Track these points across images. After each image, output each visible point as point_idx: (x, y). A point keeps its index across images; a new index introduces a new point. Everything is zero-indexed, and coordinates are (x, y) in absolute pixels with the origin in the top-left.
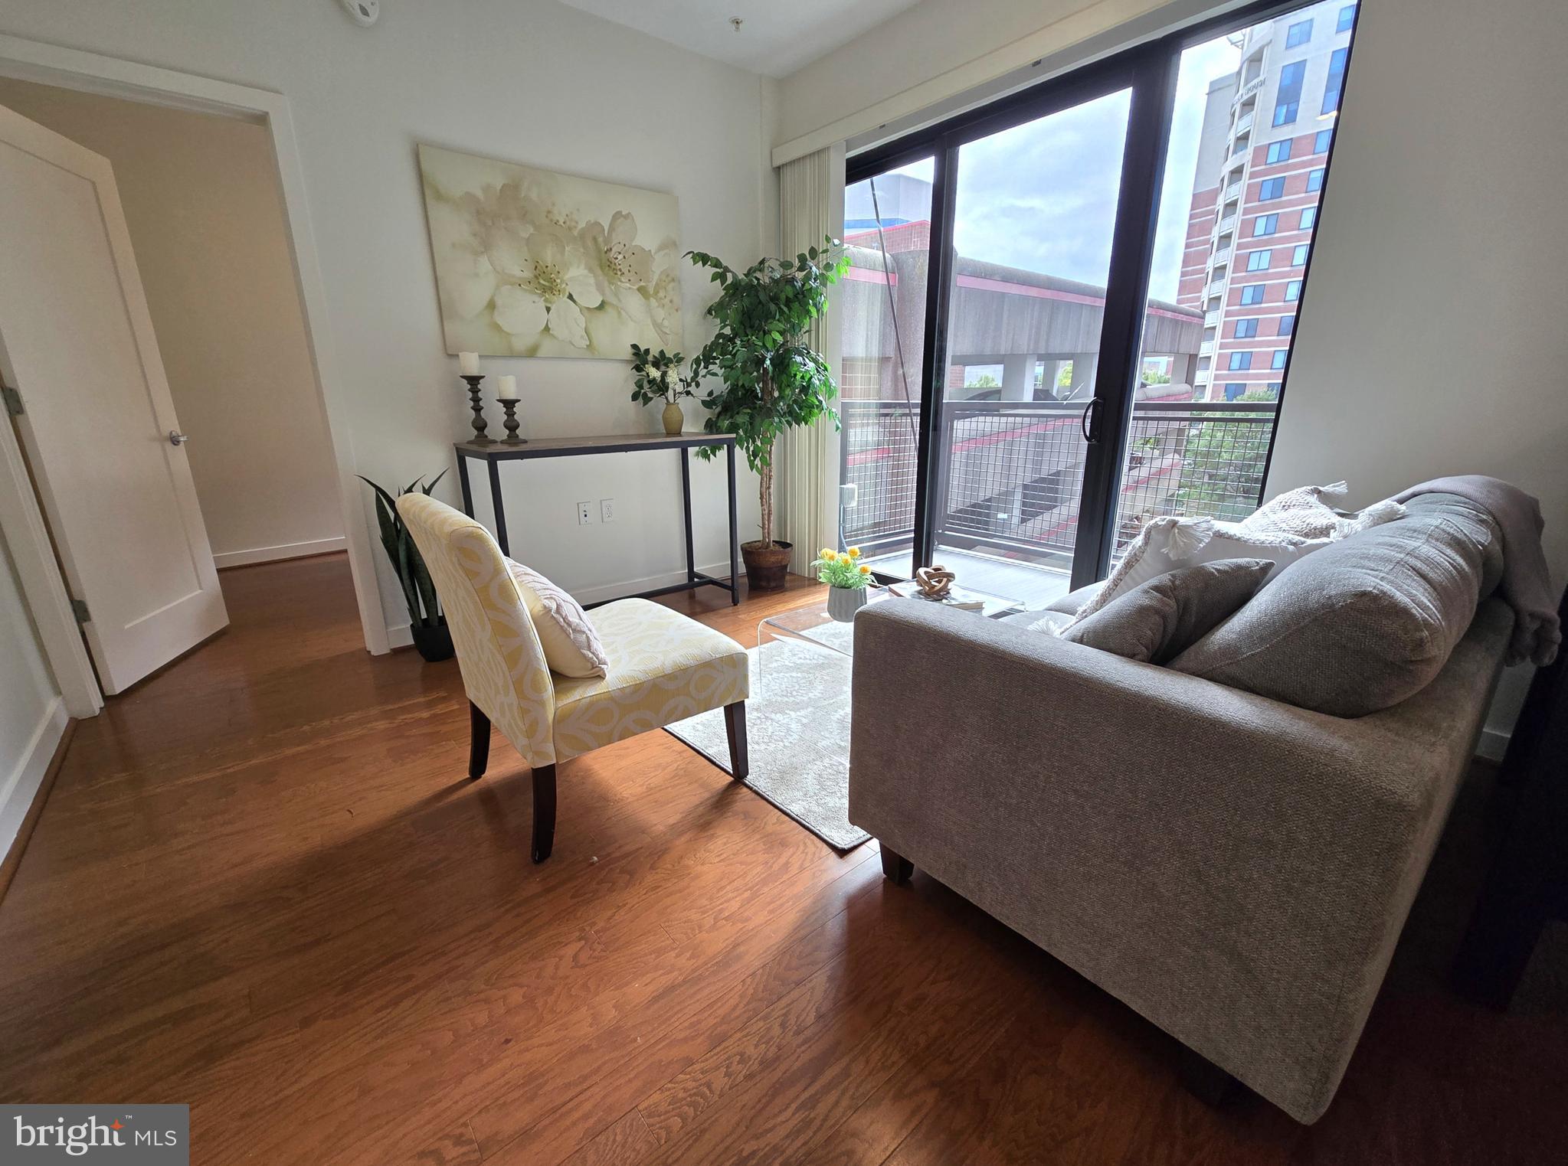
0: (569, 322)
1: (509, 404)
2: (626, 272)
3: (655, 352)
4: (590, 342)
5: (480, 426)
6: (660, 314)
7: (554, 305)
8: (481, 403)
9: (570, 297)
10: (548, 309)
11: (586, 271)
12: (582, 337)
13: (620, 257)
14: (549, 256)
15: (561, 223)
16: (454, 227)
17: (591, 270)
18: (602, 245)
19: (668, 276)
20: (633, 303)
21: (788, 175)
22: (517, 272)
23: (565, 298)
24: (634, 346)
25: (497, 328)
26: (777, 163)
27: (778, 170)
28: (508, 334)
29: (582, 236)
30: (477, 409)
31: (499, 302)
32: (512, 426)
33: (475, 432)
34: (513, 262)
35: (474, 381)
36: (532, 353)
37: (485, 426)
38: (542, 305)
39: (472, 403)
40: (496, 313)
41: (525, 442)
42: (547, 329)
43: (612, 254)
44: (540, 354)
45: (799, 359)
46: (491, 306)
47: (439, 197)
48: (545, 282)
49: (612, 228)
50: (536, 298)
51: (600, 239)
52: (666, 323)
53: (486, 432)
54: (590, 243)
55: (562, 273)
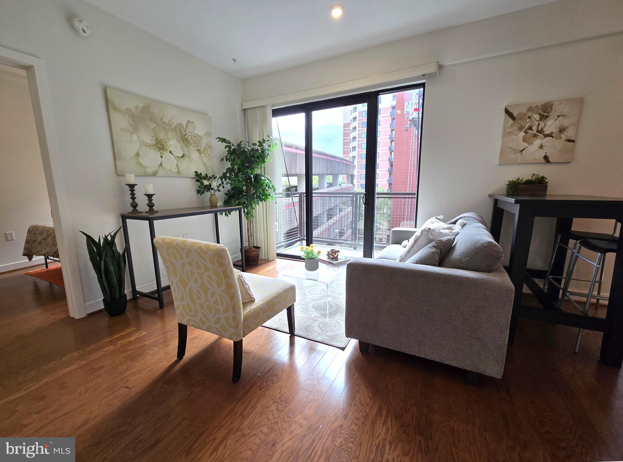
0: (170, 162)
1: (150, 196)
2: (192, 143)
3: (203, 174)
4: (178, 170)
5: (134, 205)
6: (205, 160)
7: (164, 155)
8: (135, 196)
9: (171, 152)
10: (162, 157)
11: (177, 142)
12: (175, 168)
13: (190, 137)
14: (162, 136)
15: (167, 123)
16: (120, 121)
17: (179, 142)
18: (183, 132)
19: (208, 145)
20: (195, 155)
21: (249, 113)
22: (149, 141)
23: (168, 152)
24: (196, 172)
25: (140, 164)
26: (243, 108)
27: (244, 110)
28: (145, 166)
29: (175, 129)
30: (133, 198)
31: (141, 153)
32: (151, 205)
33: (132, 208)
34: (147, 137)
35: (132, 187)
36: (155, 174)
37: (137, 205)
38: (159, 155)
39: (131, 196)
40: (140, 158)
41: (157, 212)
42: (161, 165)
43: (187, 136)
44: (158, 175)
45: (263, 178)
46: (138, 155)
47: (115, 108)
48: (160, 146)
49: (186, 126)
50: (157, 152)
51: (182, 130)
52: (208, 163)
53: (137, 208)
54: (178, 132)
55: (167, 142)
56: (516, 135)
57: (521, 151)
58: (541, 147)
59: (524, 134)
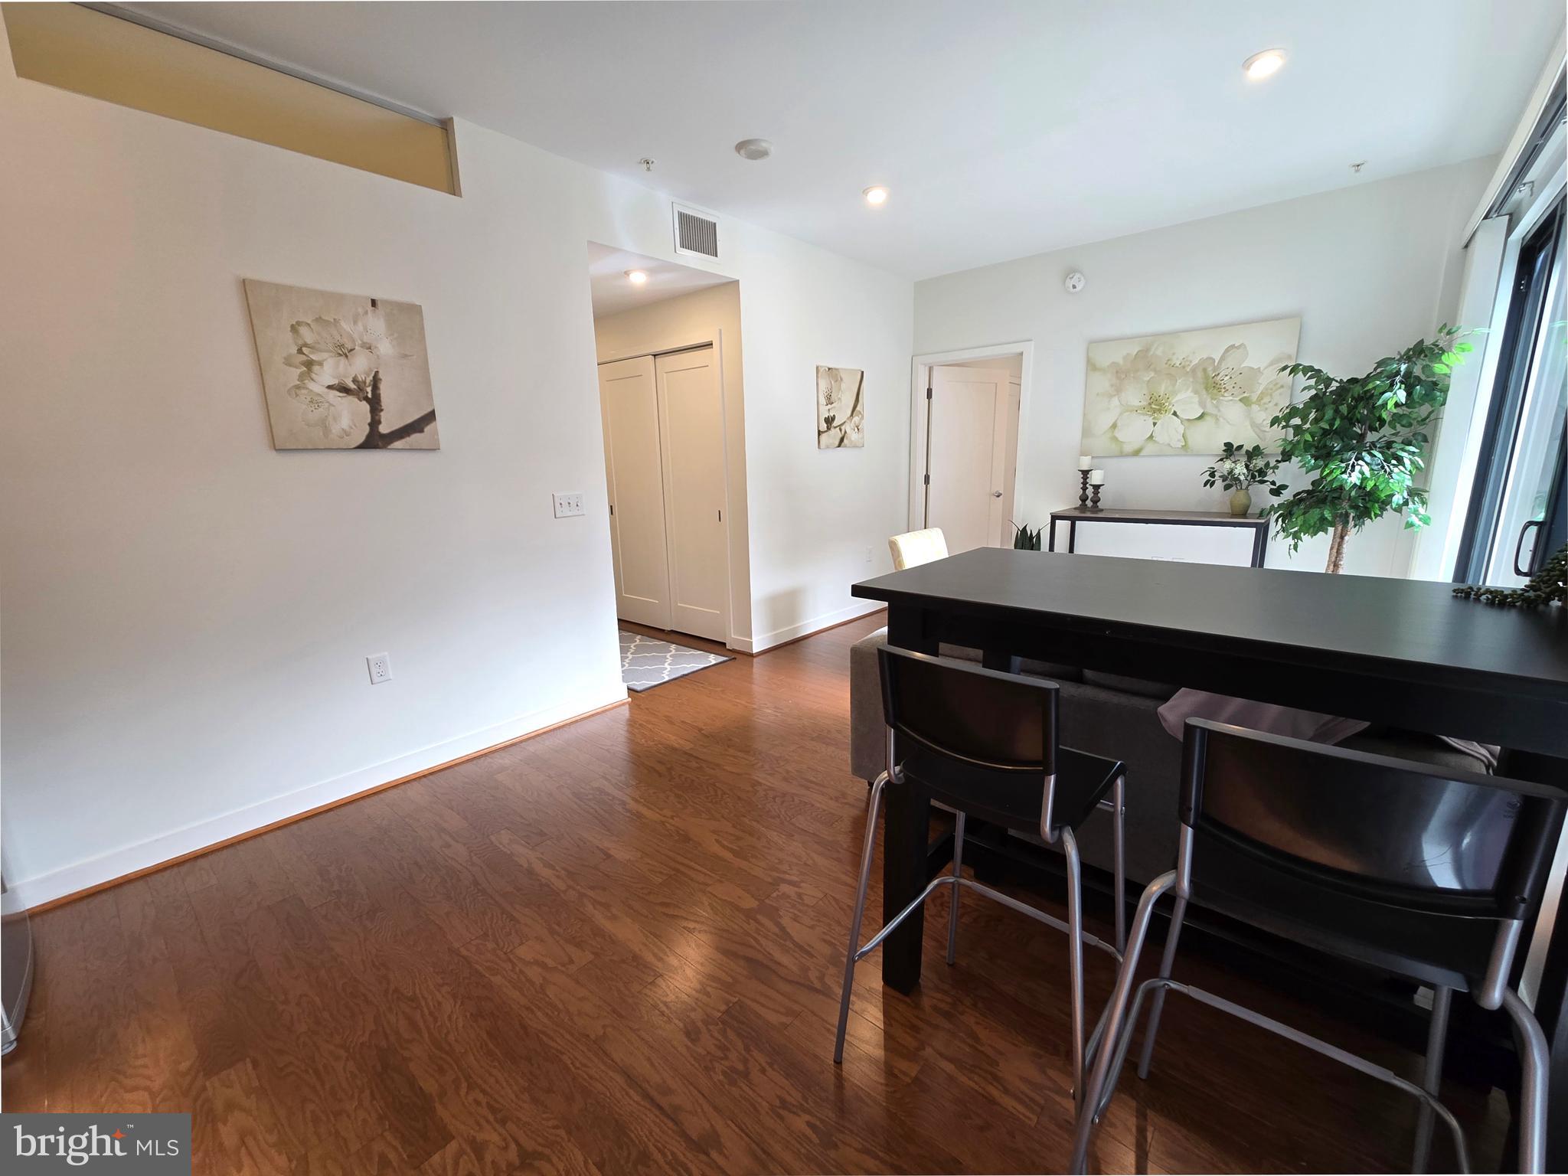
0: (1170, 430)
1: (1097, 488)
2: (1231, 389)
3: (1249, 446)
4: (1185, 442)
6: (1260, 416)
7: (1160, 421)
8: (1086, 486)
9: (1175, 414)
10: (1155, 424)
11: (1192, 394)
12: (1179, 440)
13: (1226, 378)
14: (1162, 389)
15: (1178, 365)
16: (1102, 383)
17: (1196, 392)
18: (1210, 373)
19: (1275, 384)
20: (1233, 411)
22: (1137, 403)
23: (1170, 415)
24: (1227, 444)
25: (1115, 439)
27: (1466, 248)
28: (1122, 442)
29: (1194, 370)
30: (1084, 490)
31: (1119, 424)
32: (1096, 501)
33: (1082, 505)
34: (1135, 396)
35: (1085, 474)
36: (1136, 453)
37: (1086, 499)
38: (1151, 421)
39: (1083, 487)
40: (1116, 430)
41: (1102, 510)
42: (1151, 437)
43: (1219, 378)
44: (1143, 453)
46: (1114, 426)
47: (1098, 368)
48: (1156, 406)
49: (1223, 358)
50: (1146, 417)
51: (1210, 369)
53: (1098, 504)
54: (1200, 375)
55: (1170, 399)
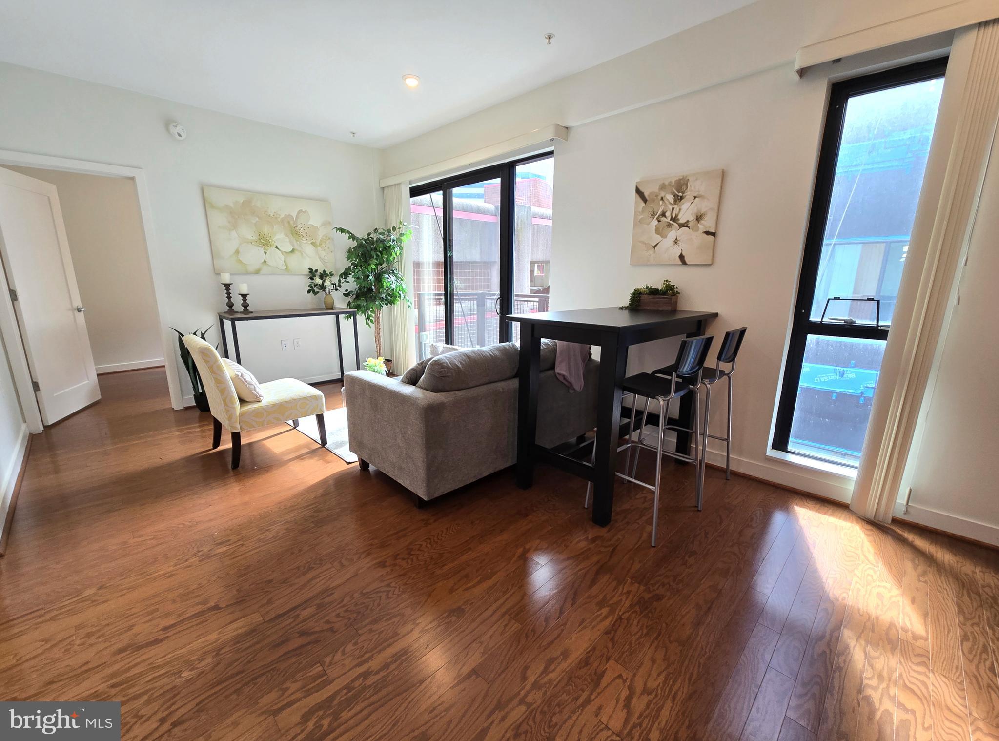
0: (276, 259)
1: (244, 296)
2: (305, 236)
3: (320, 271)
4: (287, 267)
5: (230, 305)
6: (323, 254)
7: (269, 251)
8: (231, 295)
9: (277, 247)
10: (265, 253)
11: (285, 236)
12: (283, 265)
13: (301, 229)
14: (266, 230)
15: (272, 216)
16: (219, 219)
17: (287, 235)
18: (293, 224)
19: (326, 237)
20: (309, 249)
21: (386, 191)
22: (250, 237)
23: (274, 248)
24: (310, 269)
25: (240, 262)
26: (382, 186)
27: (383, 189)
28: (246, 264)
29: (282, 220)
30: (229, 298)
31: (241, 250)
32: (245, 305)
33: (228, 308)
34: (248, 233)
35: (227, 286)
36: (257, 272)
37: (233, 305)
38: (262, 251)
39: (226, 295)
40: (239, 255)
41: (252, 312)
42: (265, 261)
43: (298, 228)
44: (261, 272)
45: (386, 276)
46: (237, 252)
47: (213, 207)
48: (264, 241)
49: (297, 217)
50: (259, 248)
51: (291, 222)
52: (326, 258)
53: (233, 308)
54: (287, 225)
55: (272, 238)
56: (648, 224)
57: (654, 247)
58: (676, 242)
59: (656, 222)
